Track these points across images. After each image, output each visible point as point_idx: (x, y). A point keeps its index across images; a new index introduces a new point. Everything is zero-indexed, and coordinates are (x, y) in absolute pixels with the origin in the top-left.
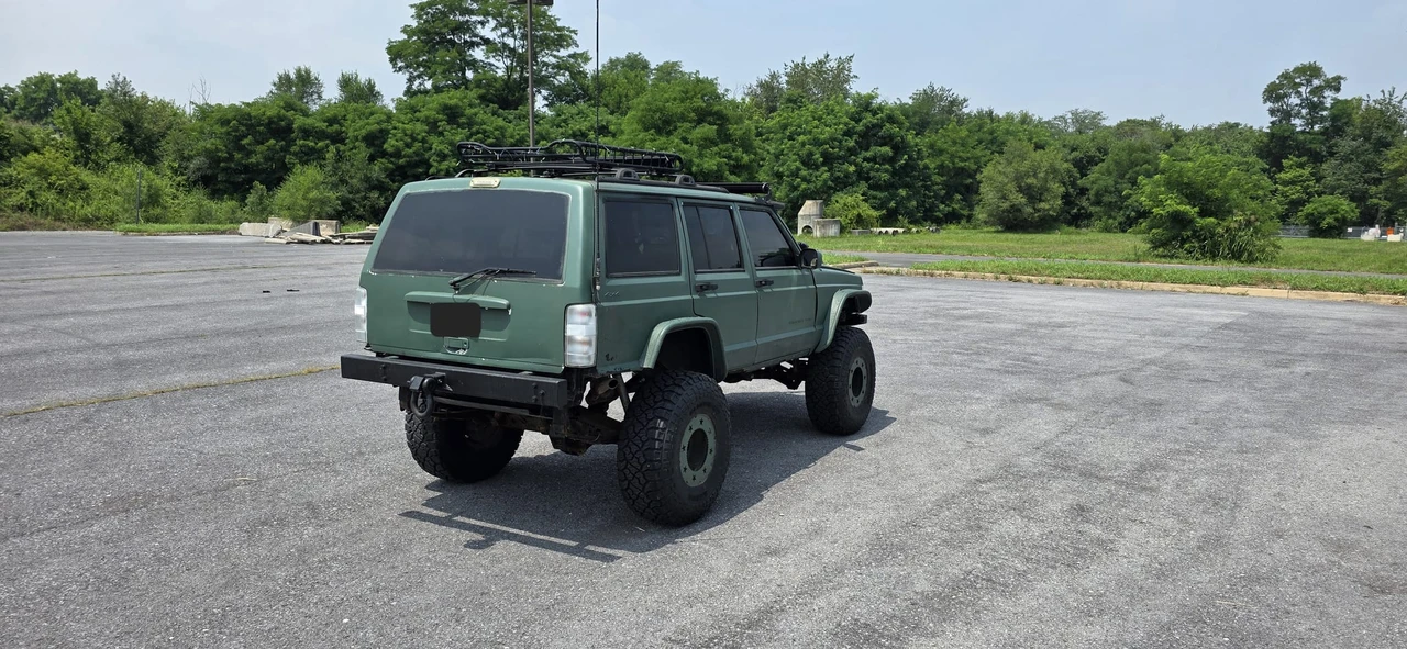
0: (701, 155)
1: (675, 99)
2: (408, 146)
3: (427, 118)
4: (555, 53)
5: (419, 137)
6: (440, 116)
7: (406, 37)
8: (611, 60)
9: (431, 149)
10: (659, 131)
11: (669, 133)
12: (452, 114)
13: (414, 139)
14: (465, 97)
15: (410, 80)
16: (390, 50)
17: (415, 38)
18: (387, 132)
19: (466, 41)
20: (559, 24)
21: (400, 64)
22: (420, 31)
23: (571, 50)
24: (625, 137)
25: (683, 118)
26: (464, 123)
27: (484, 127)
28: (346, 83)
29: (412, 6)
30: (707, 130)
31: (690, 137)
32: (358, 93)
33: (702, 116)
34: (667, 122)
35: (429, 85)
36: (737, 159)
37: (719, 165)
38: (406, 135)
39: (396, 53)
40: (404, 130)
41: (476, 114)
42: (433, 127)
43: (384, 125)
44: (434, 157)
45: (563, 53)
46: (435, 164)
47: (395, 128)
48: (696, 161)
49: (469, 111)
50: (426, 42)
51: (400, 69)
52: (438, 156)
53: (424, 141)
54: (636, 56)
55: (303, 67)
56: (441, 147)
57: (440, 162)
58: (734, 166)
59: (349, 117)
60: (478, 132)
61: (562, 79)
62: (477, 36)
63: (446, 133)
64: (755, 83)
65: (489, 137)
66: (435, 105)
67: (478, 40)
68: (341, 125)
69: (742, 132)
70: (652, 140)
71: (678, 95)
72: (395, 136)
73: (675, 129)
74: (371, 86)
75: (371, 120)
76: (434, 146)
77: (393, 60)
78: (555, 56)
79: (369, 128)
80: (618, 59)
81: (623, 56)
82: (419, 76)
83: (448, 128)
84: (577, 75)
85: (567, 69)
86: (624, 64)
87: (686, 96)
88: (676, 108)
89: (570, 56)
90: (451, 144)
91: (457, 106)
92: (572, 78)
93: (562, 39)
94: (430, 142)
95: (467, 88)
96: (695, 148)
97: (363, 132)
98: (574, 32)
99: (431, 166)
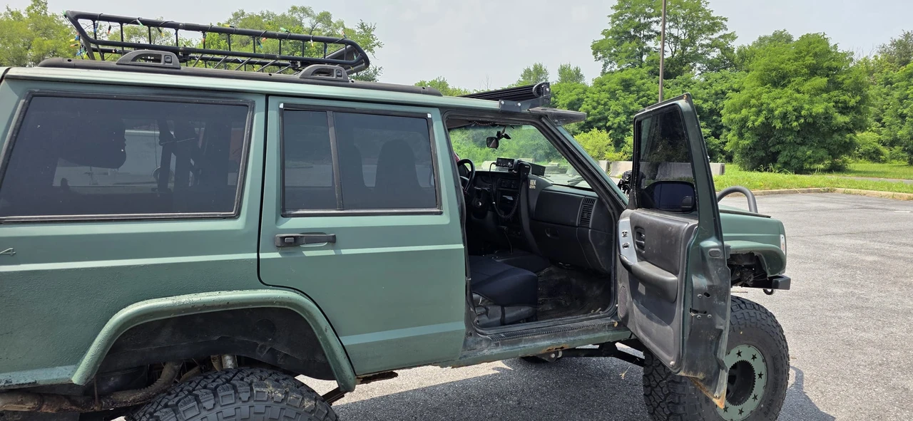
0: (811, 102)
1: (789, 60)
2: (594, 108)
3: (610, 89)
4: (711, 37)
5: (603, 102)
6: (618, 87)
7: (604, 37)
8: (760, 39)
9: (609, 110)
10: (775, 84)
11: (784, 86)
12: (627, 85)
13: (599, 104)
14: (638, 73)
15: (605, 66)
16: (593, 47)
17: (611, 37)
18: (583, 100)
19: (644, 36)
20: (713, 15)
21: (600, 55)
22: (614, 32)
23: (721, 33)
24: (745, 91)
25: (796, 73)
26: (634, 91)
27: (648, 92)
28: (563, 71)
29: (609, 16)
30: (820, 81)
31: (802, 89)
32: (570, 76)
33: (813, 71)
34: (784, 77)
35: (616, 67)
36: (845, 102)
37: (826, 109)
38: (594, 101)
39: (597, 49)
40: (593, 98)
41: (644, 84)
42: (613, 94)
43: (580, 96)
44: (612, 115)
45: (716, 35)
46: (611, 119)
47: (588, 97)
48: (806, 106)
49: (639, 82)
50: (617, 39)
51: (599, 59)
52: (614, 114)
53: (605, 104)
54: (782, 32)
55: (538, 64)
56: (617, 108)
57: (615, 118)
58: (843, 108)
59: (561, 92)
60: (644, 96)
61: (715, 54)
62: (652, 31)
63: (620, 98)
64: (888, 43)
65: (651, 99)
66: (615, 80)
67: (653, 33)
68: (555, 98)
69: (850, 80)
70: (767, 92)
71: (792, 57)
72: (587, 102)
73: (789, 82)
74: (578, 71)
75: (573, 93)
76: (612, 108)
77: (595, 54)
78: (710, 39)
79: (571, 98)
80: (765, 37)
81: (770, 34)
82: (611, 62)
83: (623, 94)
84: (726, 50)
85: (717, 47)
86: (771, 40)
87: (799, 56)
88: (790, 67)
89: (720, 37)
90: (624, 105)
91: (631, 79)
92: (722, 53)
93: (714, 26)
94: (610, 105)
95: (641, 67)
96: (807, 97)
97: (568, 101)
98: (726, 19)
99: (609, 121)
